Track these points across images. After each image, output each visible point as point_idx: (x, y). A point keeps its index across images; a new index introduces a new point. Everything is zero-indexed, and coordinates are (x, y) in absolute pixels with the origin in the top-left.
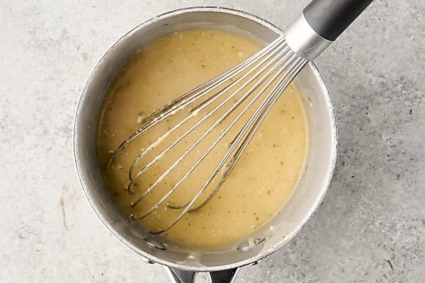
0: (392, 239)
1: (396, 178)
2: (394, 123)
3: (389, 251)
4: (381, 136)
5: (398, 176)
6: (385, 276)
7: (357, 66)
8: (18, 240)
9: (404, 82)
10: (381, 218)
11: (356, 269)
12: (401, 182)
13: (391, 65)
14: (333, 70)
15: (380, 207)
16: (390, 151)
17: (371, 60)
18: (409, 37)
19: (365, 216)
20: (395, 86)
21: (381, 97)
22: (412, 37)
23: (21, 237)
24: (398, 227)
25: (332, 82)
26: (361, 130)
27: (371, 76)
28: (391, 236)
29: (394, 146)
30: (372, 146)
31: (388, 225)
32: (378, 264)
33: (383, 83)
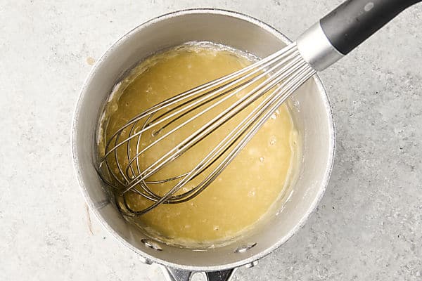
0: (410, 230)
1: (411, 169)
2: (404, 116)
3: (408, 242)
4: (392, 130)
5: (413, 168)
6: (406, 266)
7: (365, 64)
8: (46, 247)
9: (411, 77)
10: (399, 209)
11: (378, 261)
12: (415, 173)
13: (398, 62)
14: (343, 69)
15: (396, 199)
16: (402, 144)
17: (378, 58)
18: (413, 34)
19: (383, 209)
20: (402, 81)
21: (390, 93)
22: (415, 35)
23: (49, 244)
24: (416, 218)
25: (342, 80)
26: (373, 124)
27: (378, 73)
28: (410, 226)
29: (406, 139)
30: (385, 140)
31: (406, 215)
32: (399, 255)
33: (391, 79)
